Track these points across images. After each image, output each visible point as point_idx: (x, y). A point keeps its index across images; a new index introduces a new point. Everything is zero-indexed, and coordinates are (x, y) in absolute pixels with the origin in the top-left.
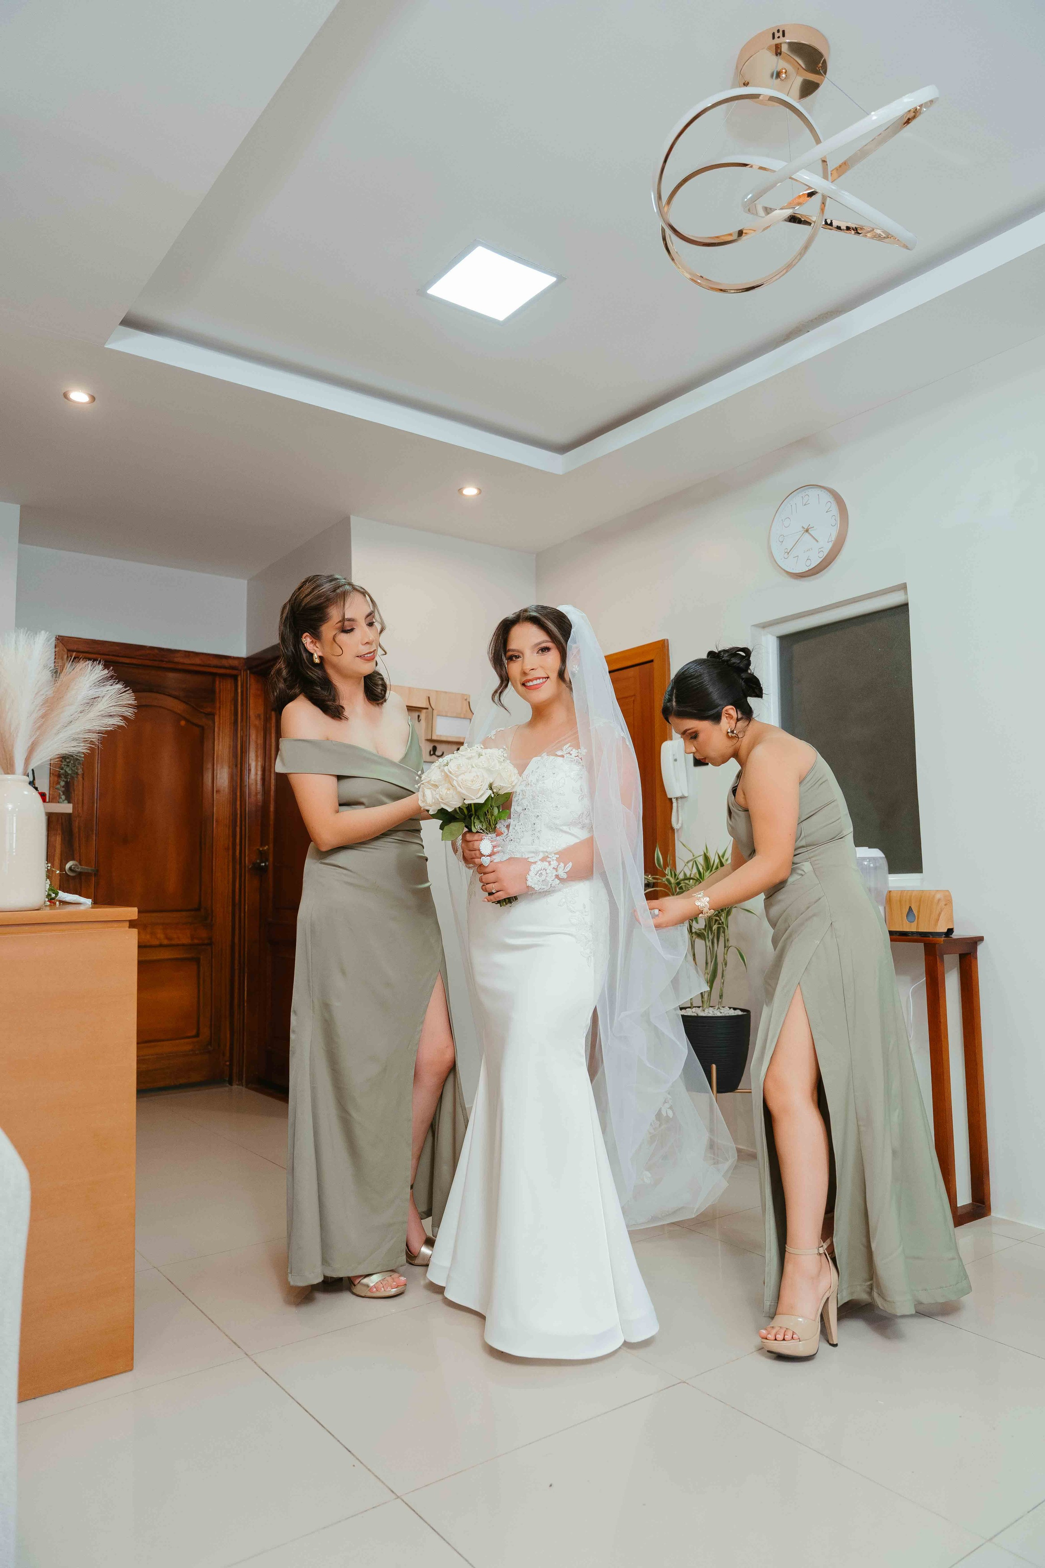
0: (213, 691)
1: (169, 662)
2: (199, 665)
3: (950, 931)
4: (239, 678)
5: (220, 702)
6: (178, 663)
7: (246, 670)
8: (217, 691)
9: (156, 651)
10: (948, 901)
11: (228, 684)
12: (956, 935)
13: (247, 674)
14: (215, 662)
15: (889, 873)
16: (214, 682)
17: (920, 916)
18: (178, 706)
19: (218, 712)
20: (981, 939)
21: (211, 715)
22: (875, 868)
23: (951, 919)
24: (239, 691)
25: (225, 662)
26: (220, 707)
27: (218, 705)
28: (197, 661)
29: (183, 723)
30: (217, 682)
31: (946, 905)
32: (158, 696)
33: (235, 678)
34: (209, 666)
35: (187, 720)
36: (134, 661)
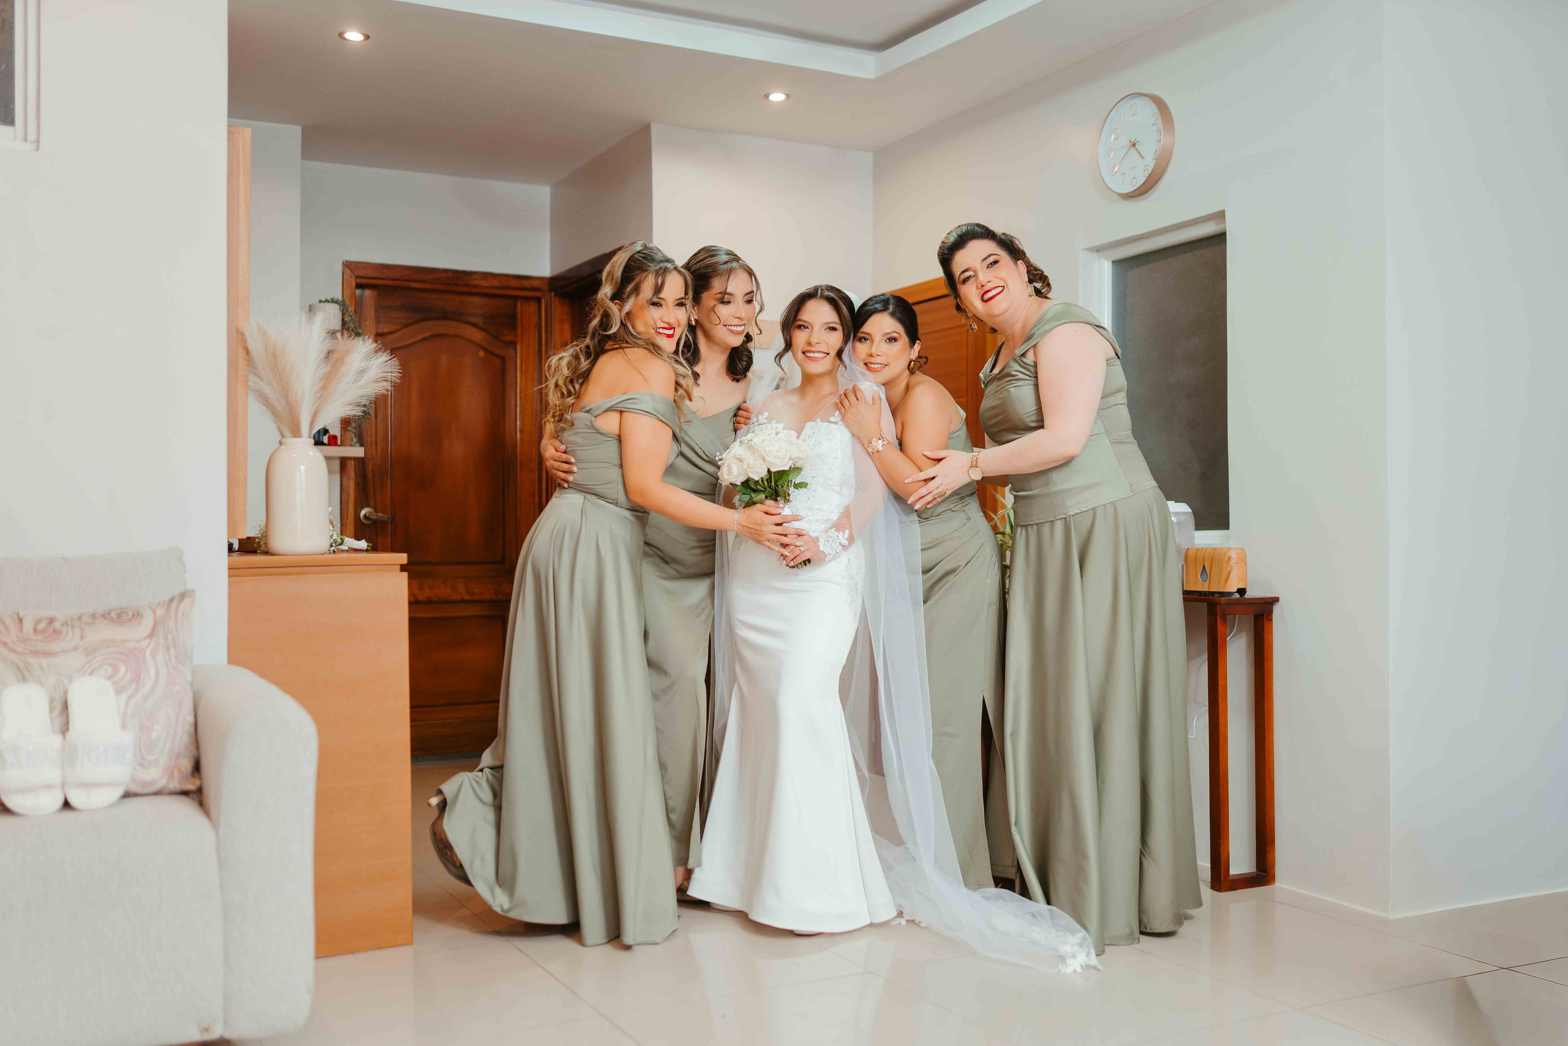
0: (513, 317)
1: (466, 285)
2: (498, 288)
3: (1242, 591)
4: (543, 301)
5: (522, 329)
6: (475, 286)
7: (550, 291)
8: (519, 315)
9: (451, 274)
10: (1243, 560)
11: (532, 307)
12: (1249, 595)
13: (551, 296)
14: (514, 283)
15: (1196, 530)
16: (515, 308)
17: (1212, 575)
18: (478, 336)
19: (519, 340)
20: (1276, 600)
21: (513, 344)
22: (1179, 523)
23: (1244, 576)
24: (543, 315)
25: (526, 283)
26: (522, 336)
27: (519, 331)
28: (496, 283)
29: (481, 354)
30: (519, 306)
31: (1237, 563)
32: (454, 324)
33: (538, 300)
34: (509, 288)
35: (486, 350)
36: (428, 286)
